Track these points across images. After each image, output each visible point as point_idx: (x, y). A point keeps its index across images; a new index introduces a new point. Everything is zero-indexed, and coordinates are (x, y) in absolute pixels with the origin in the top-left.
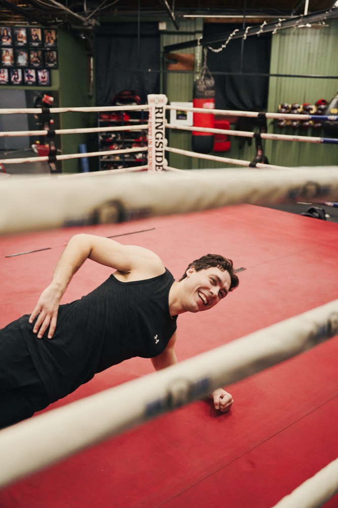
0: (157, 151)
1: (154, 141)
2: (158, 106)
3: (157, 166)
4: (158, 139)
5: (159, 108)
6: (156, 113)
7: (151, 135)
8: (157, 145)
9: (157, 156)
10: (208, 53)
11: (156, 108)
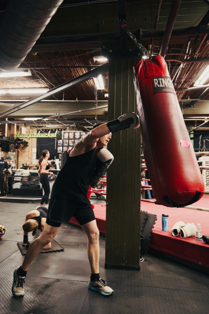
0: (206, 179)
1: (205, 174)
2: (206, 161)
3: (206, 185)
4: (207, 174)
5: (207, 162)
6: (206, 163)
7: (204, 172)
8: (207, 176)
9: (206, 181)
10: (205, 141)
11: (206, 162)
